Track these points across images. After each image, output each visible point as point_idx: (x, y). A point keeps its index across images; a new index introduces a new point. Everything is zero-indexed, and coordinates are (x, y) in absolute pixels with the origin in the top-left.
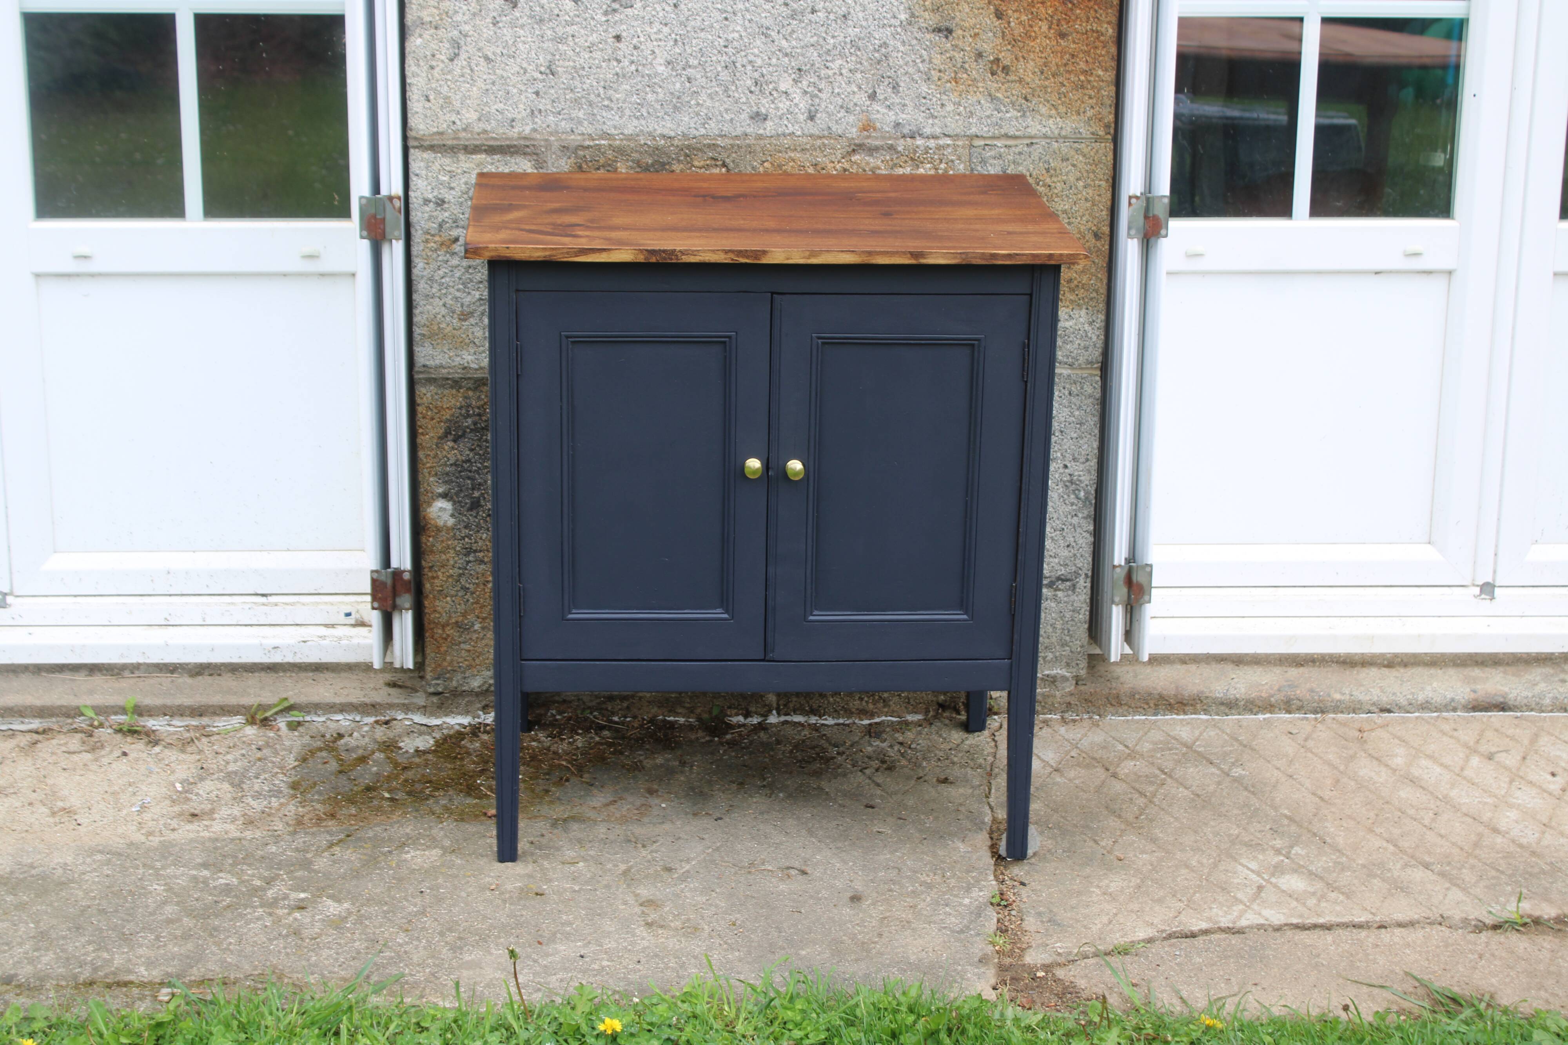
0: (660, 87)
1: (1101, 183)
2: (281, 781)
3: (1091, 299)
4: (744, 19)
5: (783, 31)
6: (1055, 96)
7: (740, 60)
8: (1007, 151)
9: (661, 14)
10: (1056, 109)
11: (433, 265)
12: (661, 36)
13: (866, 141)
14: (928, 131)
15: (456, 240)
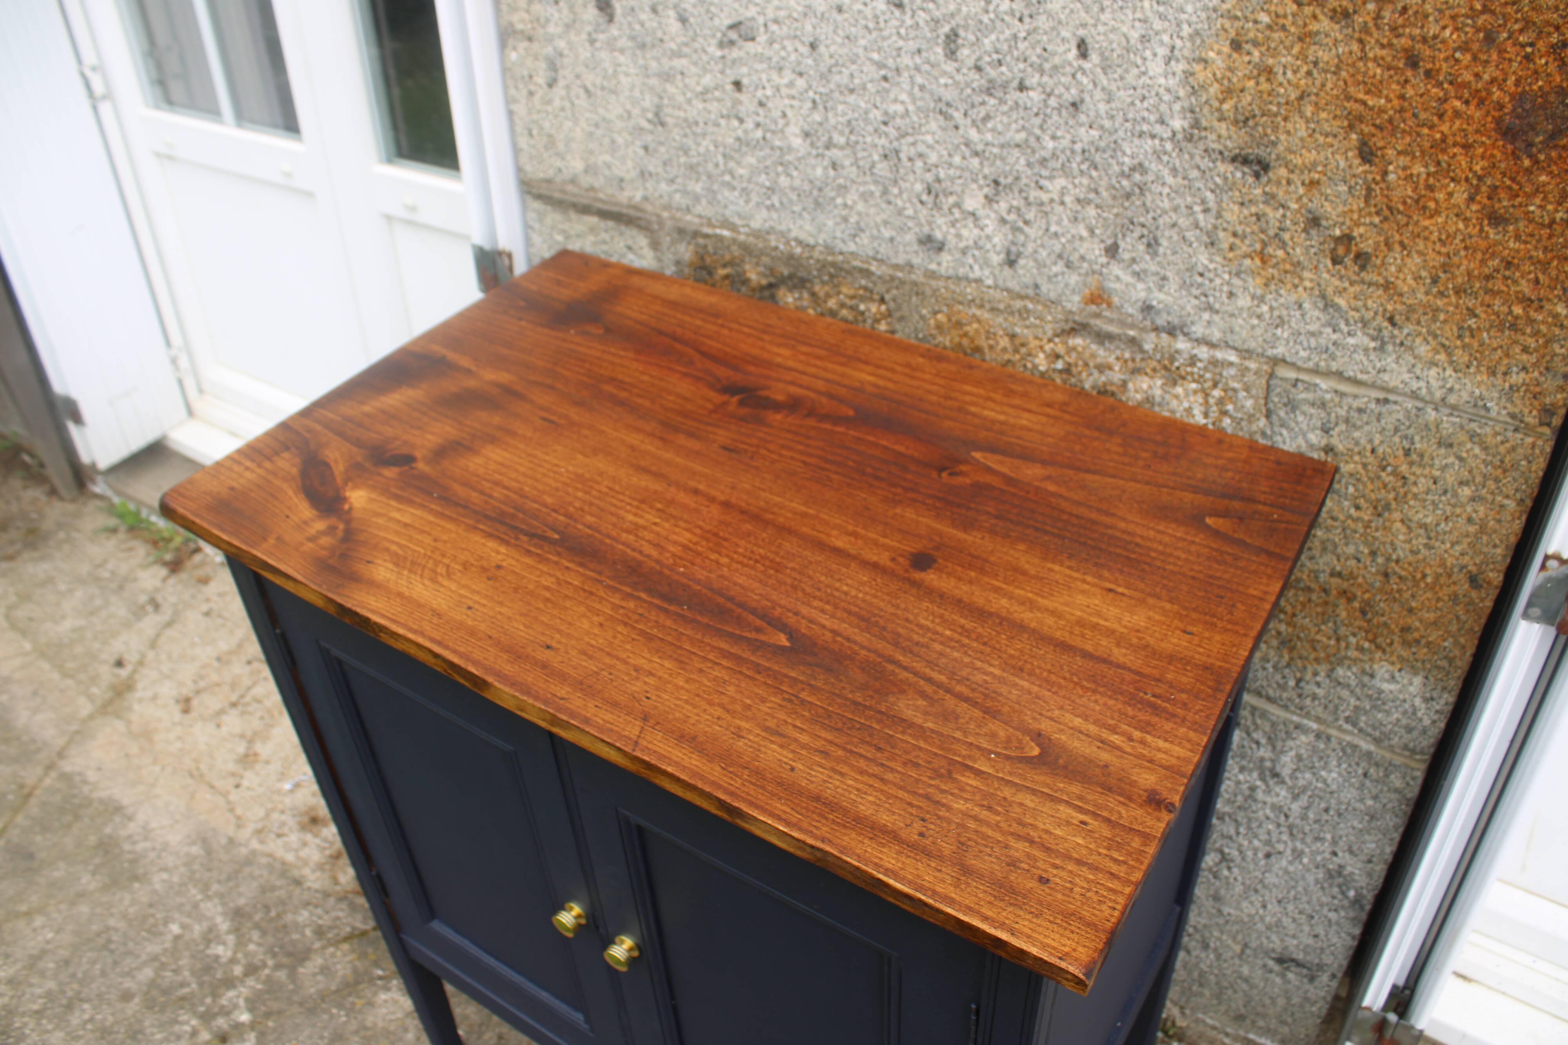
0: (796, 168)
1: (1507, 502)
3: (1438, 668)
4: (913, 83)
5: (973, 113)
7: (906, 150)
8: (1337, 399)
9: (793, 57)
10: (1450, 355)
12: (793, 92)
13: (1093, 322)
14: (1199, 330)
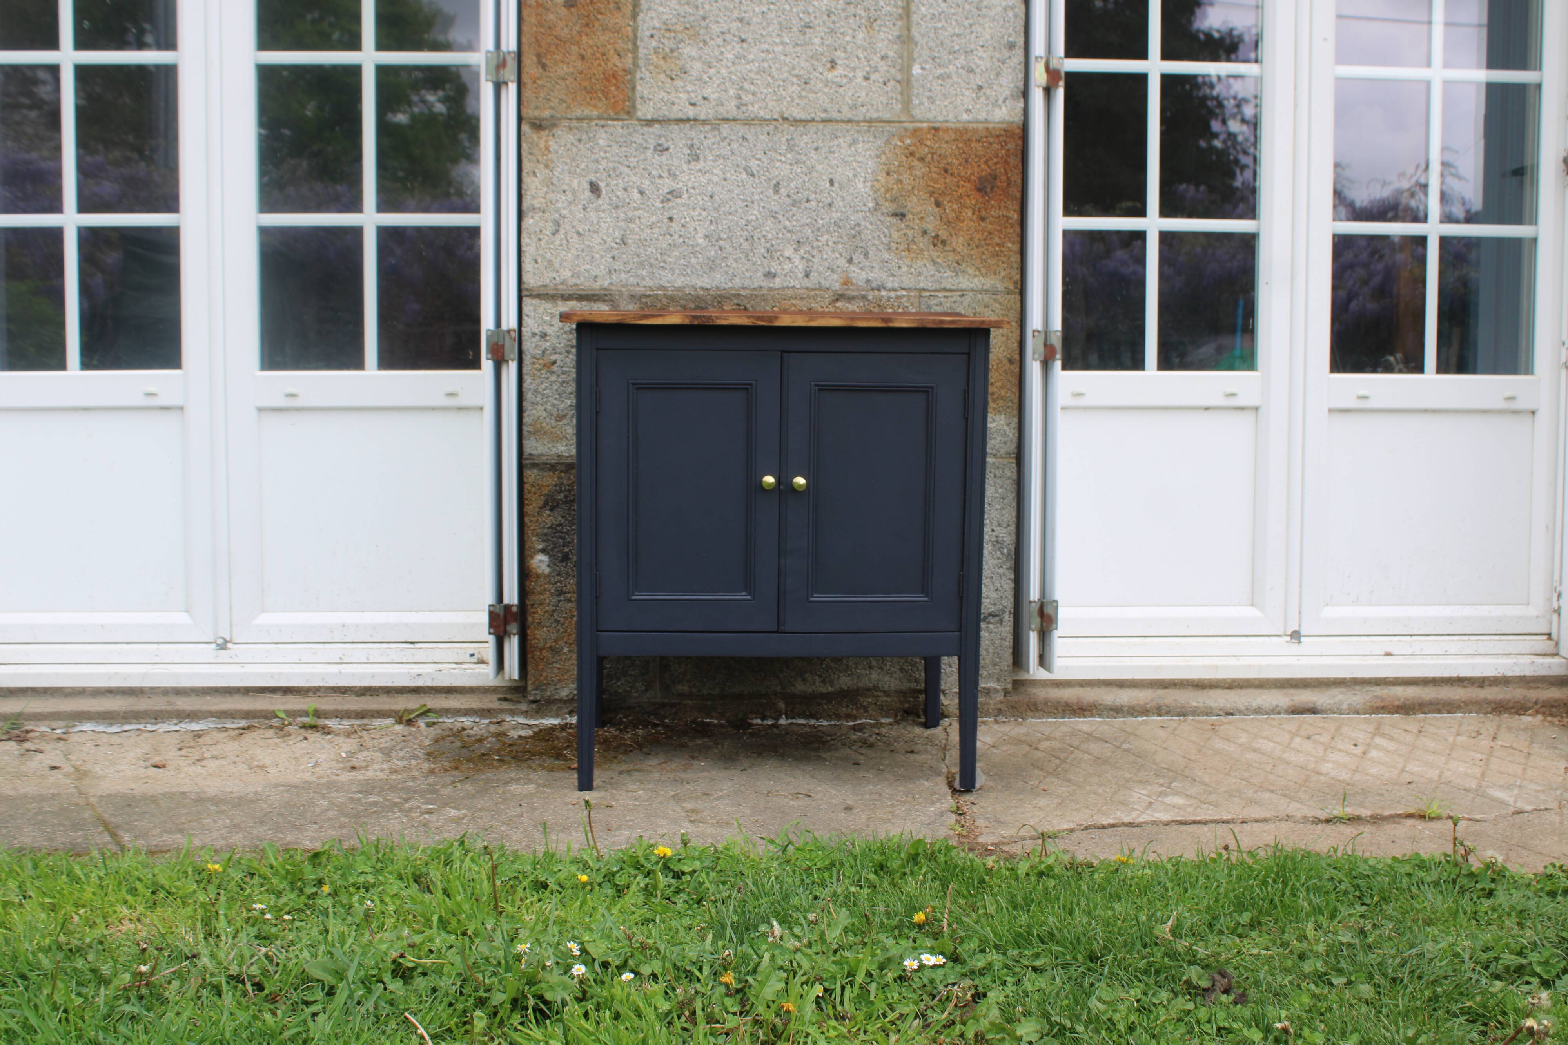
0: (700, 254)
2: (420, 753)
3: (1008, 407)
4: (759, 206)
5: (787, 215)
6: (978, 261)
7: (757, 235)
8: (946, 300)
9: (701, 203)
10: (980, 271)
11: (538, 381)
12: (701, 218)
13: (846, 293)
14: (889, 285)
15: (554, 363)
